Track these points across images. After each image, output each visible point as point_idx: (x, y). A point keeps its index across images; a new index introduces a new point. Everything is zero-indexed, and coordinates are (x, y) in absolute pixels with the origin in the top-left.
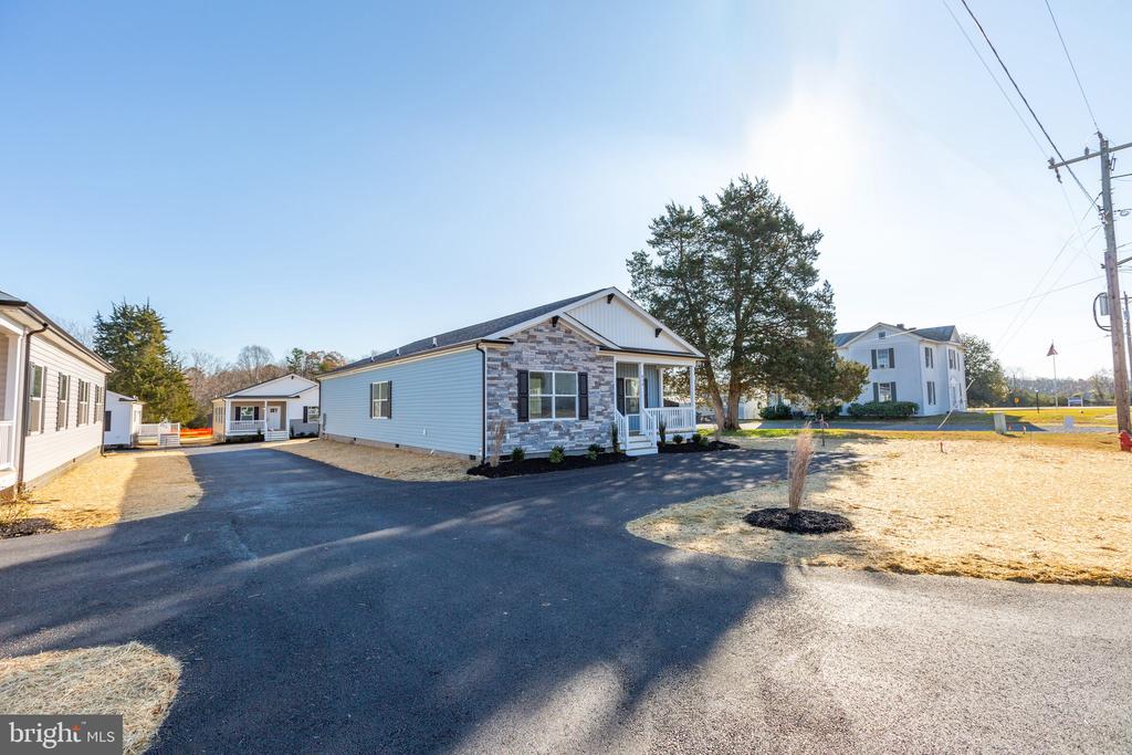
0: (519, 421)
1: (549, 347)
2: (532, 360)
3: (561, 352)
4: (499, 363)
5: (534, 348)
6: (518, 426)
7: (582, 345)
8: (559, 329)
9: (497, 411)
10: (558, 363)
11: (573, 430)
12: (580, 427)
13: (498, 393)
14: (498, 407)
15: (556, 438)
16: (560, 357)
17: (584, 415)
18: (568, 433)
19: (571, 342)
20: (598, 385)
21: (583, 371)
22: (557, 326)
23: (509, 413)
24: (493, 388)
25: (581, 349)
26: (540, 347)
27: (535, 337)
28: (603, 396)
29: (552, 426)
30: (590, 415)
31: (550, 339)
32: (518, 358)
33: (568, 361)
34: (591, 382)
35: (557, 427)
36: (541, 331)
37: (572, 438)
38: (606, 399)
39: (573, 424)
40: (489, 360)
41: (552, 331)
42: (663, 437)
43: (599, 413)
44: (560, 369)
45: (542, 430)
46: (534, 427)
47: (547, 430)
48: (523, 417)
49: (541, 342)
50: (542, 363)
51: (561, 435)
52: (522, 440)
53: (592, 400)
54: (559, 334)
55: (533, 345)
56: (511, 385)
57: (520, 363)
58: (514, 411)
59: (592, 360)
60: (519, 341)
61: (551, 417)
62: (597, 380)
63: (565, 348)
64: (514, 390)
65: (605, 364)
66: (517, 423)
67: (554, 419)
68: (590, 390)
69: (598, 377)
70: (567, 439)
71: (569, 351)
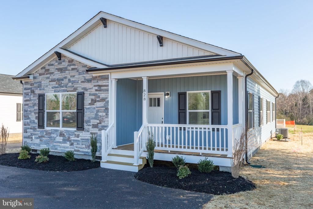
0: (38, 128)
1: (58, 75)
2: (47, 86)
3: (66, 78)
4: (29, 91)
5: (48, 78)
6: (39, 131)
7: (81, 69)
8: (64, 61)
9: (29, 121)
10: (63, 87)
11: (73, 138)
12: (78, 136)
13: (29, 110)
14: (29, 118)
15: (60, 142)
16: (66, 81)
17: (80, 127)
18: (69, 140)
19: (73, 69)
20: (93, 102)
21: (80, 90)
22: (62, 59)
23: (34, 122)
24: (27, 106)
25: (80, 74)
26: (52, 77)
27: (49, 70)
28: (98, 111)
29: (58, 133)
30: (86, 127)
31: (59, 70)
32: (40, 86)
33: (70, 84)
34: (88, 100)
35: (61, 135)
36: (52, 65)
37: (72, 144)
38: (100, 114)
39: (73, 133)
40: (25, 89)
41: (60, 63)
42: (151, 155)
43: (95, 126)
44: (64, 91)
45: (52, 135)
46: (48, 133)
47: (54, 135)
48: (41, 126)
49: (52, 73)
50: (53, 88)
51: (65, 141)
52: (41, 140)
53: (87, 115)
54: (65, 64)
55: (48, 76)
56: (34, 105)
57: (40, 90)
58: (36, 121)
59: (89, 81)
60: (40, 75)
61: (59, 126)
62: (93, 97)
63: (67, 74)
64: (36, 108)
65: (100, 83)
66: (38, 129)
67: (61, 129)
68: (86, 106)
69: (94, 95)
70: (68, 144)
71: (71, 76)
